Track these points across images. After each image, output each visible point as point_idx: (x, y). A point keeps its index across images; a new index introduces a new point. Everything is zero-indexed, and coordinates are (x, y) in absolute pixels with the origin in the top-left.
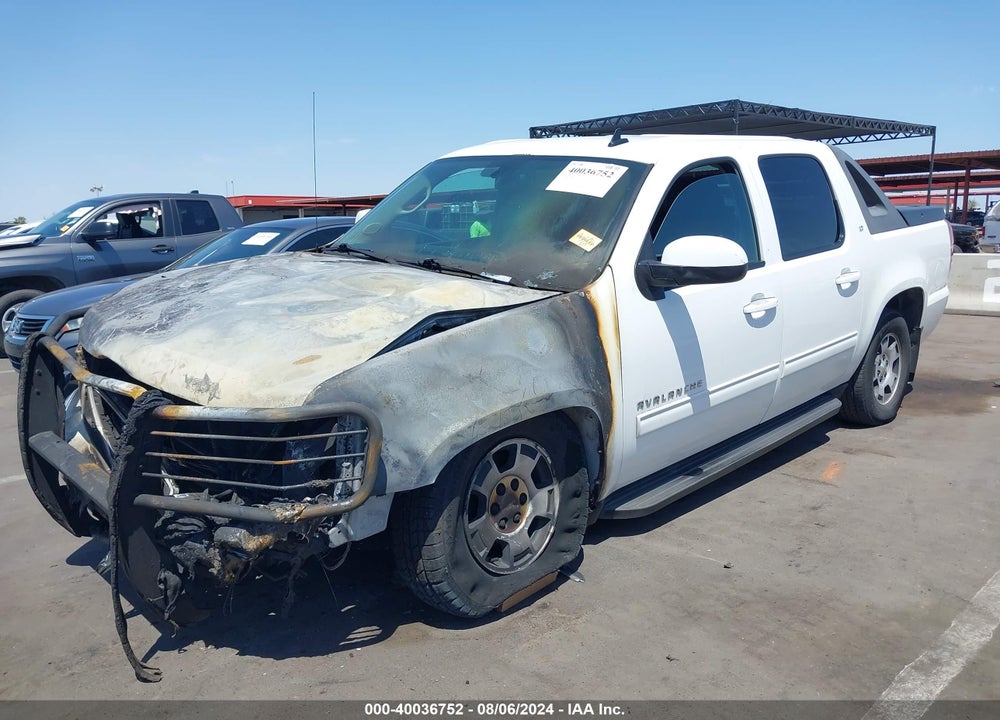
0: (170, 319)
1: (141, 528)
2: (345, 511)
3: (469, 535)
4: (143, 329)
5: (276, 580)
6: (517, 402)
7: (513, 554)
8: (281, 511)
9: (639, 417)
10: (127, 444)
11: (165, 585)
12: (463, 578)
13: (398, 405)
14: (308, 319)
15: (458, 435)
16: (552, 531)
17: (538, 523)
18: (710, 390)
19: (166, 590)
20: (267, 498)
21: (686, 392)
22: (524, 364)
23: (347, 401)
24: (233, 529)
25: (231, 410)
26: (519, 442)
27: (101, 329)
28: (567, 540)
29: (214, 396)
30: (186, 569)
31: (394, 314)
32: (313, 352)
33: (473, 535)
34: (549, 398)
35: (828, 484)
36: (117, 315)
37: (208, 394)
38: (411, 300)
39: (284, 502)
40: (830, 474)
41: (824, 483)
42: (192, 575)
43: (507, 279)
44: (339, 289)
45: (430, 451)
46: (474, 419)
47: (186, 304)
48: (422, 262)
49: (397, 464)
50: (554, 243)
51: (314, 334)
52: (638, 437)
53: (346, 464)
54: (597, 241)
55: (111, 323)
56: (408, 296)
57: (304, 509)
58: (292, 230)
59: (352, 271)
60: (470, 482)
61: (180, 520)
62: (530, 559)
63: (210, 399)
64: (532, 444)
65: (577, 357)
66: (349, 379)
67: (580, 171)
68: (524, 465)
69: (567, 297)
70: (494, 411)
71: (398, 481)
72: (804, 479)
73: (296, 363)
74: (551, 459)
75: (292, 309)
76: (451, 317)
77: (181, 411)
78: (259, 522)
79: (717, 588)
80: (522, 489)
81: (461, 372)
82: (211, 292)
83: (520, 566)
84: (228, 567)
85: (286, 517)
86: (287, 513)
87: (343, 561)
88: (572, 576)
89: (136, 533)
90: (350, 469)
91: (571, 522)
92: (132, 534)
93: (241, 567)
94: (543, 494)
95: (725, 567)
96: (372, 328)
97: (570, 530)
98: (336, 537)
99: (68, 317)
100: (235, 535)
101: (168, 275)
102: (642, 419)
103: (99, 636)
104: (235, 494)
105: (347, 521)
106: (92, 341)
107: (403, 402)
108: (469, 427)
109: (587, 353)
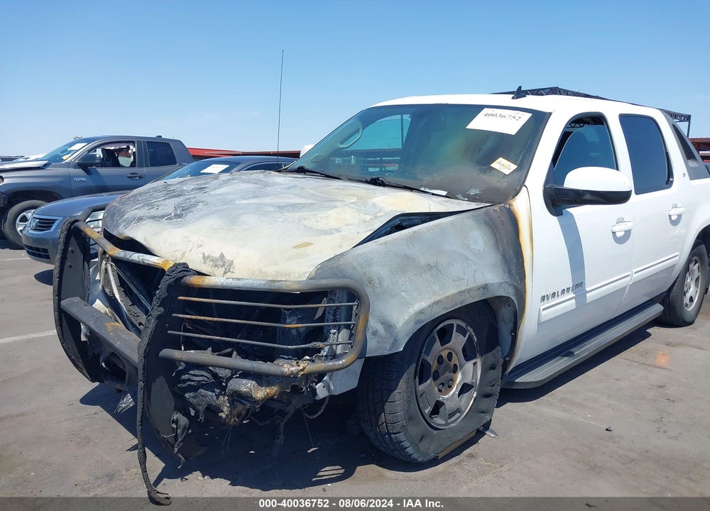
0: (183, 210)
1: (162, 377)
2: (329, 371)
3: (419, 394)
4: (163, 217)
5: (262, 424)
6: (463, 288)
7: (448, 413)
8: (287, 367)
9: (542, 308)
10: (159, 307)
11: (177, 424)
12: (415, 430)
13: (378, 285)
14: (297, 215)
15: (421, 312)
16: (475, 396)
17: (465, 388)
18: (588, 289)
19: (177, 428)
20: (270, 356)
21: (573, 290)
22: (467, 259)
23: (341, 278)
24: (245, 381)
25: (251, 281)
26: (455, 322)
27: (125, 217)
28: (485, 403)
29: (229, 271)
30: (197, 412)
31: (362, 215)
32: (308, 240)
33: (421, 395)
34: (485, 287)
35: (663, 369)
36: (137, 206)
37: (223, 269)
38: (374, 204)
39: (289, 359)
40: (662, 361)
41: (661, 368)
42: (202, 418)
43: (444, 193)
44: (313, 195)
45: (401, 324)
46: (433, 301)
47: (193, 200)
48: (369, 180)
49: (375, 333)
50: (478, 167)
51: (305, 226)
52: (539, 324)
53: (333, 331)
54: (514, 167)
55: (131, 213)
56: (370, 202)
57: (305, 365)
58: (239, 164)
59: (316, 184)
60: (421, 352)
61: (191, 372)
62: (459, 417)
63: (225, 273)
64: (463, 325)
65: (503, 256)
66: (342, 261)
67: (492, 115)
68: (458, 341)
69: (496, 208)
70: (447, 294)
71: (376, 348)
72: (643, 364)
73: (295, 247)
74: (476, 337)
75: (281, 208)
76: (411, 218)
77: (204, 281)
78: (267, 375)
79: (606, 447)
80: (455, 360)
81: (423, 261)
82: (212, 193)
83: (452, 423)
84: (235, 412)
85: (292, 372)
86: (293, 369)
87: (322, 411)
88: (487, 432)
89: (157, 380)
90: (336, 336)
91: (488, 390)
92: (154, 381)
93: (244, 413)
94: (469, 365)
95: (607, 430)
96: (347, 225)
97: (487, 396)
98: (321, 391)
99: (92, 210)
100: (246, 386)
101: (170, 181)
102: (544, 310)
103: (114, 463)
104: (235, 353)
105: (330, 378)
106: (117, 226)
107: (381, 283)
108: (429, 307)
109: (511, 253)
